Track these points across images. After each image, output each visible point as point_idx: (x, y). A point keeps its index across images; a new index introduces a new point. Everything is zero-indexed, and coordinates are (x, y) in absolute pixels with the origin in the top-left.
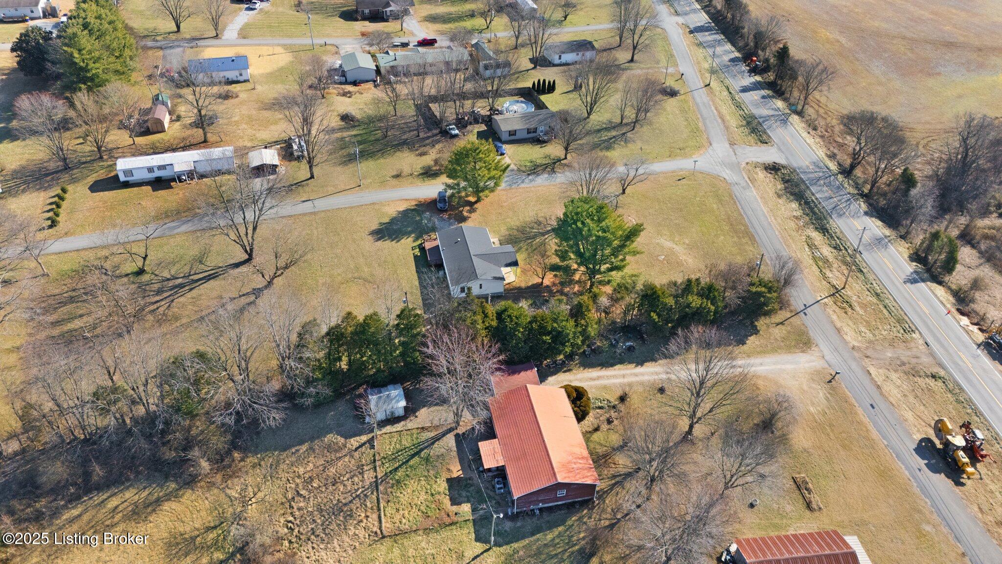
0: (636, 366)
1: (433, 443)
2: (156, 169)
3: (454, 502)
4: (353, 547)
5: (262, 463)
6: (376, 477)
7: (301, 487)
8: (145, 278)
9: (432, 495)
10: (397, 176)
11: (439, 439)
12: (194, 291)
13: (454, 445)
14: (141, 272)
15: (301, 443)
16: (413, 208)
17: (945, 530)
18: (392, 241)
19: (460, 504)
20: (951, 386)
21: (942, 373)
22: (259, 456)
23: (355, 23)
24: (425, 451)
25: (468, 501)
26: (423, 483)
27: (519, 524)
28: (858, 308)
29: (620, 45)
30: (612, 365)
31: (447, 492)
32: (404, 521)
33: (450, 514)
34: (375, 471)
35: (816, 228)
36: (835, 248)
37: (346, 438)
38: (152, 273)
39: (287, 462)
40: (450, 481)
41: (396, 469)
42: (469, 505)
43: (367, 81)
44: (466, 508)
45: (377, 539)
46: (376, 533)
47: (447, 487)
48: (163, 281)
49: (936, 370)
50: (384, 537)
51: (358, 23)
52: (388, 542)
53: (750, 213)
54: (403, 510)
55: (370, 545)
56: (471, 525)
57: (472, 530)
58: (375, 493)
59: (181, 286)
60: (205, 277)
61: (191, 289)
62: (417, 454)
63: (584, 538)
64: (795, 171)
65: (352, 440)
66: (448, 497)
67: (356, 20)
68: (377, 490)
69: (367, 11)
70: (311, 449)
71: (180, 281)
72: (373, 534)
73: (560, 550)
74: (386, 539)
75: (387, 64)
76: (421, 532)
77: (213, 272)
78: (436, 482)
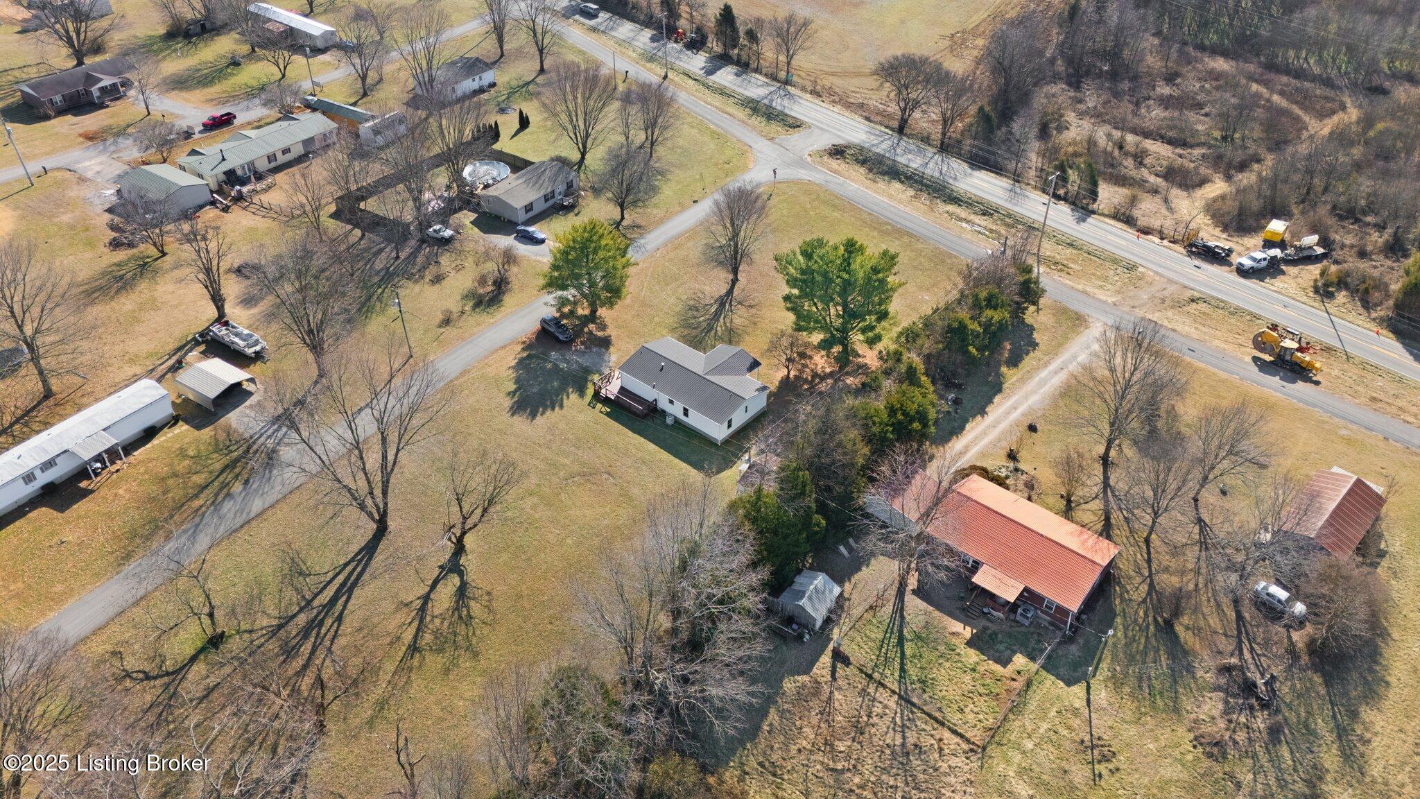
0: (983, 417)
1: (902, 617)
2: (38, 473)
3: (1005, 663)
4: (968, 783)
5: (747, 769)
6: (894, 692)
7: (831, 763)
8: (235, 645)
9: (974, 670)
10: (447, 322)
11: (902, 609)
12: (347, 619)
13: (925, 604)
14: (216, 641)
15: (765, 714)
16: (525, 354)
17: (1354, 427)
18: (553, 409)
19: (1011, 660)
20: (1213, 302)
21: (1196, 295)
22: (732, 764)
23: (48, 123)
24: (905, 630)
25: (1014, 653)
26: (947, 665)
27: (1081, 641)
28: (1071, 265)
29: (502, 55)
30: (962, 428)
31: (983, 657)
32: (981, 717)
33: (1014, 677)
34: (884, 686)
35: (945, 201)
36: (984, 214)
37: (807, 671)
38: (238, 632)
39: (776, 746)
40: (970, 643)
41: (903, 670)
42: (1019, 655)
43: (201, 207)
44: (1020, 660)
45: (980, 756)
46: (972, 750)
47: (978, 653)
48: (274, 633)
49: (1189, 294)
50: (984, 748)
51: (53, 122)
52: (992, 750)
53: (875, 208)
54: (966, 706)
55: (982, 767)
56: (1044, 673)
57: (1053, 678)
58: (915, 710)
59: (315, 624)
60: (338, 591)
61: (340, 619)
62: (901, 640)
63: (1146, 614)
64: (862, 147)
65: (815, 670)
66: (991, 662)
67: (47, 118)
68: (913, 704)
69: (58, 98)
70: (782, 713)
71: (302, 619)
72: (970, 754)
73: (1143, 641)
74: (988, 749)
75: (217, 171)
76: (1011, 716)
77: (341, 578)
78: (959, 654)
